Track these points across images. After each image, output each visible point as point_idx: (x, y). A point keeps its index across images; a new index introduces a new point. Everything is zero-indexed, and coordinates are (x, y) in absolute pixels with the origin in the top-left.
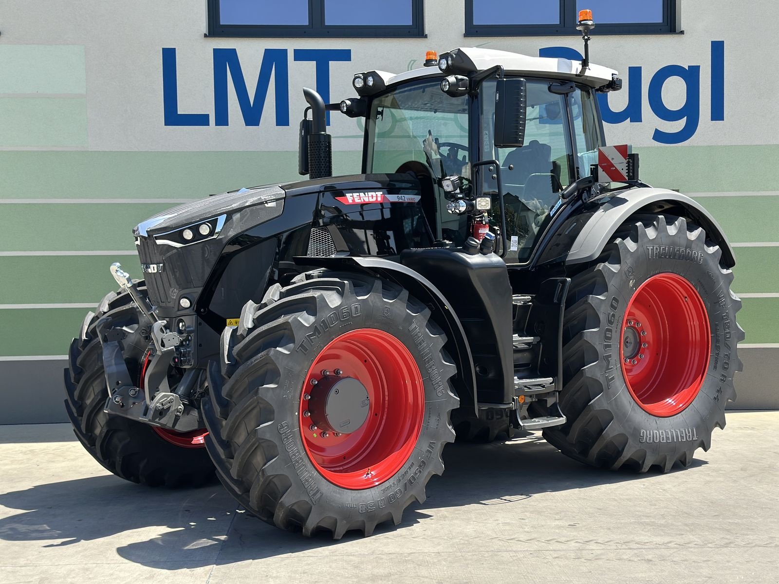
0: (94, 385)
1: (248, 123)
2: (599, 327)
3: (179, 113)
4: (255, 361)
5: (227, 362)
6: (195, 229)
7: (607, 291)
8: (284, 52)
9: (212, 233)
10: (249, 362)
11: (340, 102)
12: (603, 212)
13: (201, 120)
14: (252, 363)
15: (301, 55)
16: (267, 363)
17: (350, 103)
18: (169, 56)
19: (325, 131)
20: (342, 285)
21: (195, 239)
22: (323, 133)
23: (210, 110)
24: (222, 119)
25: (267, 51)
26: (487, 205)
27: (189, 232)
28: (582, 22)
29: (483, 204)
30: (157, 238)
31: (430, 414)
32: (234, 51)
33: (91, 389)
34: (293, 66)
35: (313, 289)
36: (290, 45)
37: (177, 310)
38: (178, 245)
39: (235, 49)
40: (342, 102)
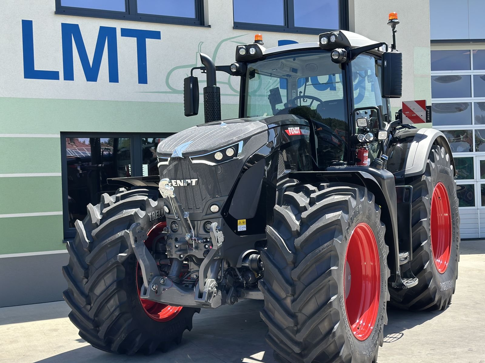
0: (105, 278)
1: (88, 80)
2: (427, 217)
3: (35, 69)
4: (322, 250)
5: (290, 252)
6: (224, 152)
7: (428, 194)
8: (114, 29)
9: (236, 154)
10: (317, 251)
11: (230, 65)
12: (417, 142)
13: (53, 75)
14: (320, 251)
15: (126, 33)
16: (331, 251)
17: (239, 65)
18: (27, 26)
19: (216, 85)
20: (354, 192)
21: (224, 160)
22: (215, 86)
23: (59, 68)
24: (69, 75)
25: (102, 28)
26: (385, 136)
27: (220, 154)
28: (393, 20)
29: (383, 135)
30: (192, 159)
31: (382, 282)
32: (76, 27)
33: (103, 281)
34: (121, 40)
35: (335, 194)
36: (119, 25)
37: (205, 214)
38: (213, 164)
39: (78, 25)
40: (232, 64)
